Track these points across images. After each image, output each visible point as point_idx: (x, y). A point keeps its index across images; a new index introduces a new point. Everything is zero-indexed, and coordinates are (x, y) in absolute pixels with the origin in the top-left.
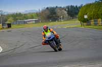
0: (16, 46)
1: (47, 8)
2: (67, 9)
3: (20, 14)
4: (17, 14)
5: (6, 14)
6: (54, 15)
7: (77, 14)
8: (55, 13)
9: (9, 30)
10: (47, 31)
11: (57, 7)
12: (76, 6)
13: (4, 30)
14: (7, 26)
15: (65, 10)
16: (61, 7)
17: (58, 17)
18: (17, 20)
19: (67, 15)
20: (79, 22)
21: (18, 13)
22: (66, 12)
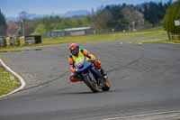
0: (51, 76)
1: (108, 7)
2: (143, 10)
3: (57, 17)
4: (51, 17)
5: (31, 18)
6: (119, 21)
7: (161, 17)
8: (121, 17)
9: (37, 47)
10: (76, 55)
11: (124, 5)
12: (161, 4)
13: (28, 48)
14: (34, 41)
15: (140, 11)
16: (132, 6)
17: (128, 23)
18: (52, 28)
19: (143, 20)
20: (166, 32)
21: (54, 16)
22: (141, 15)
